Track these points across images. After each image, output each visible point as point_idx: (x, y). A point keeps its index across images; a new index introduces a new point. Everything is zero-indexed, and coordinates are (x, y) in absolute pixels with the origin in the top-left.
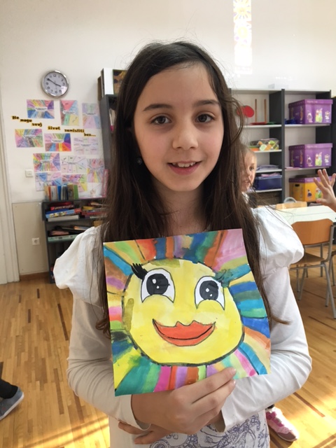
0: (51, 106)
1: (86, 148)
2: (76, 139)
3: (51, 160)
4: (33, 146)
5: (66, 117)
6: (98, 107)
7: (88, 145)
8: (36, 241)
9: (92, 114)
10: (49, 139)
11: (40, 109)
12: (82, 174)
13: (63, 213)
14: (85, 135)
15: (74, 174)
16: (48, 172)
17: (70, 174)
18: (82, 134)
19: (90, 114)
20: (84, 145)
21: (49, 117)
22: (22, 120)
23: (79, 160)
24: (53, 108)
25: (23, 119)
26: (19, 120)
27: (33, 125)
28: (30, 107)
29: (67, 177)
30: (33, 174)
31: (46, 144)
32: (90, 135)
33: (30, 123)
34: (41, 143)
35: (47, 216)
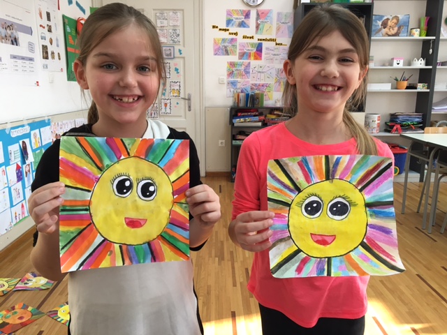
0: (247, 15)
1: (276, 57)
2: (267, 49)
3: (243, 68)
4: (228, 54)
5: (261, 26)
6: (292, 16)
7: (278, 55)
8: (221, 143)
9: (286, 23)
10: (242, 48)
11: (237, 19)
12: (269, 83)
13: (248, 119)
14: (277, 44)
15: (262, 82)
16: (239, 80)
17: (258, 82)
18: (274, 43)
19: (283, 23)
20: (275, 55)
21: (244, 27)
22: (220, 29)
23: (268, 69)
24: (249, 18)
25: (222, 28)
26: (218, 29)
27: (230, 34)
28: (229, 17)
29: (255, 85)
30: (226, 82)
31: (239, 53)
32: (281, 44)
33: (227, 32)
34: (235, 52)
35: (234, 121)
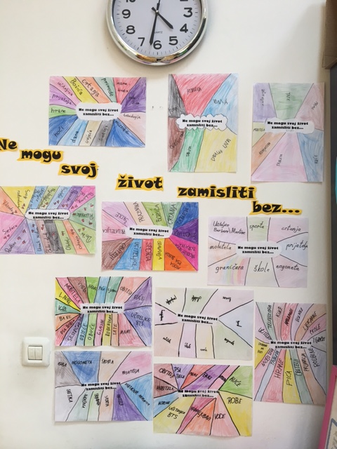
0: (134, 99)
1: (256, 259)
2: (218, 226)
3: (121, 301)
4: (60, 250)
5: (189, 141)
7: (264, 250)
9: (293, 126)
10: (116, 224)
11: (93, 112)
12: (233, 363)
14: (257, 208)
15: (204, 361)
16: (106, 349)
17: (186, 361)
18: (247, 204)
20: (251, 250)
21: (123, 143)
22: (26, 154)
23: (227, 306)
24: (142, 109)
25: (33, 149)
26: (17, 154)
27: (65, 170)
28: (61, 106)
29: (175, 371)
30: (50, 358)
31: (105, 243)
32: (277, 209)
33: (55, 165)
